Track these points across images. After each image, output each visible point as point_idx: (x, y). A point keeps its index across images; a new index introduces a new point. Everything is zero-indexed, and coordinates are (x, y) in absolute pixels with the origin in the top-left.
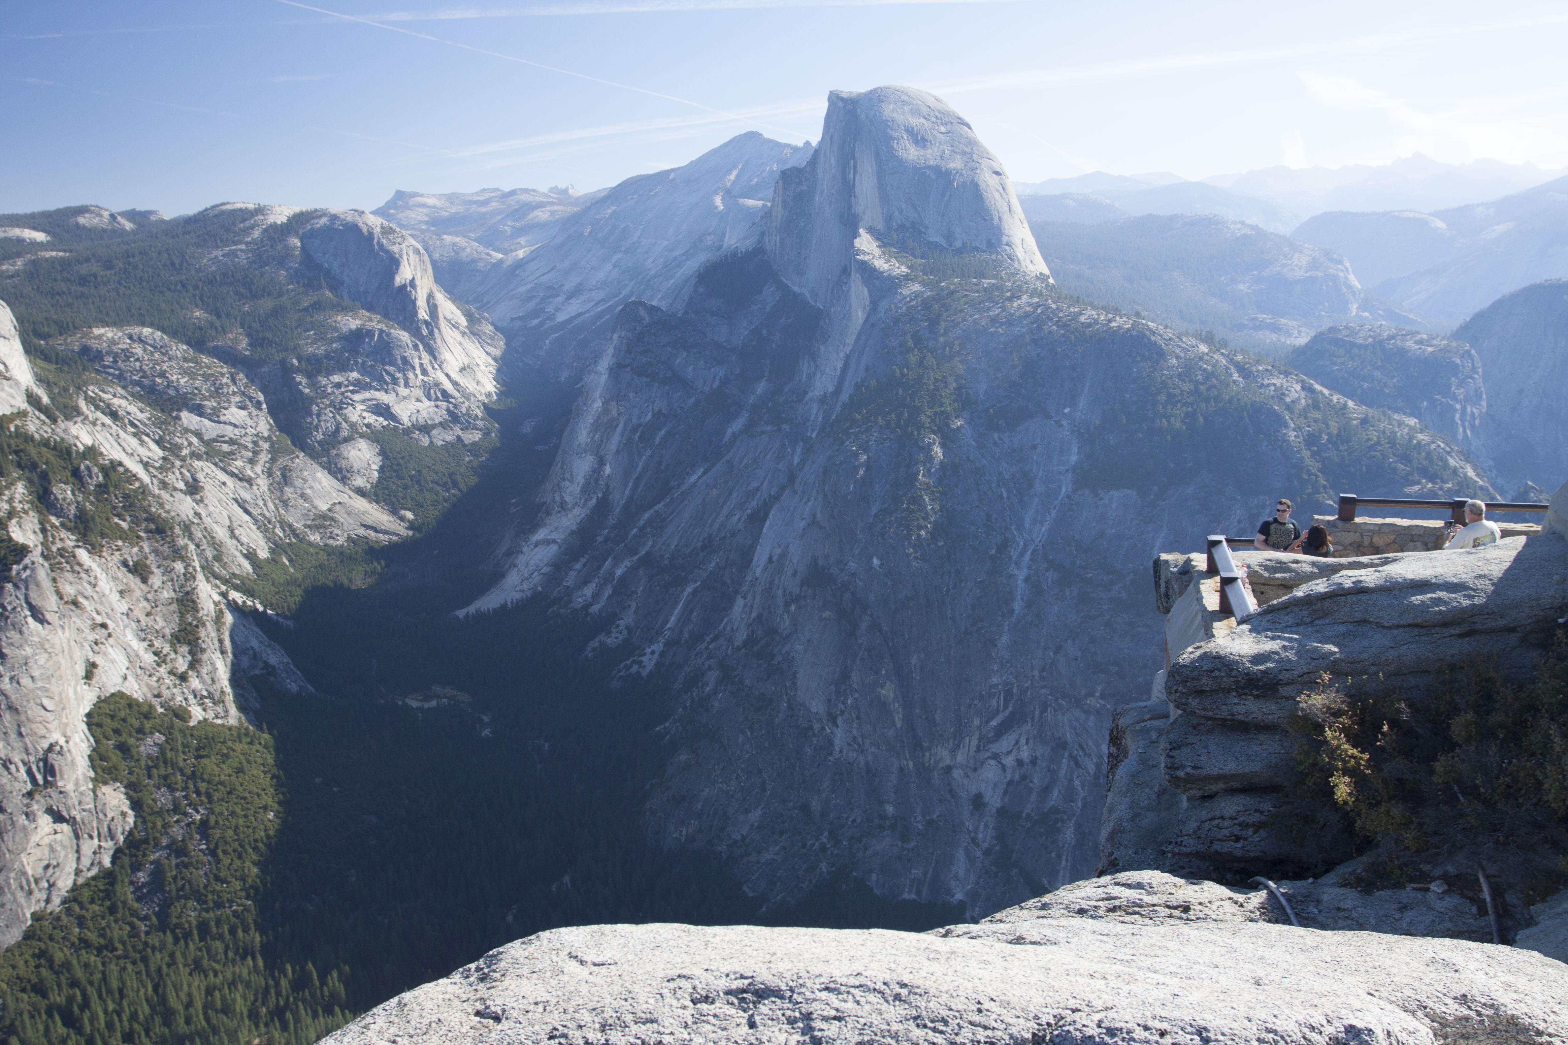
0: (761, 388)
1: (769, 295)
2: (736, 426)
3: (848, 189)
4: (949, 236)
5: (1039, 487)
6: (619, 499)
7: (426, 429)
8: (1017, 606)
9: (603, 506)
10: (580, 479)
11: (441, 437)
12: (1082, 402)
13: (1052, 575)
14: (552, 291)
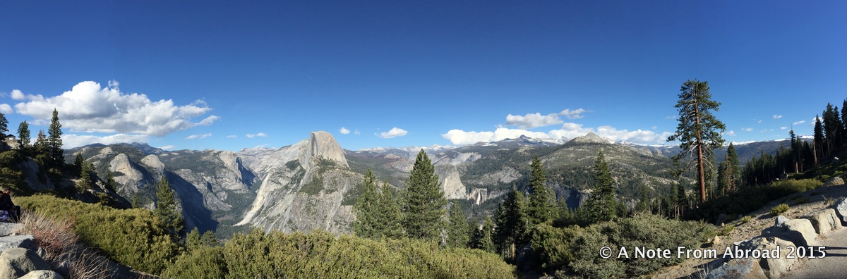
0: (294, 185)
1: (299, 168)
2: (289, 192)
3: (313, 149)
4: (328, 158)
5: (334, 205)
6: (266, 206)
7: (237, 190)
8: (327, 229)
9: (263, 206)
10: (259, 201)
11: (239, 192)
12: (344, 189)
13: (335, 223)
14: (267, 166)
